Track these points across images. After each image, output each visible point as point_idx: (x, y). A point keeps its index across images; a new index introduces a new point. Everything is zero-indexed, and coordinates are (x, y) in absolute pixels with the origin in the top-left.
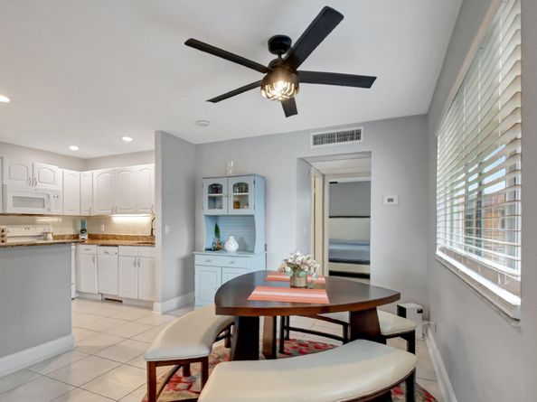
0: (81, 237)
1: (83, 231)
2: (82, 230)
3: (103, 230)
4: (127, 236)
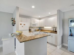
3: (43, 29)
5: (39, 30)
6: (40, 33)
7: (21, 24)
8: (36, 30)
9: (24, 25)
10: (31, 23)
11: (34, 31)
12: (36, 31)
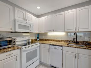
1: (38, 38)
3: (44, 37)
5: (36, 40)
8: (30, 41)
10: (14, 20)
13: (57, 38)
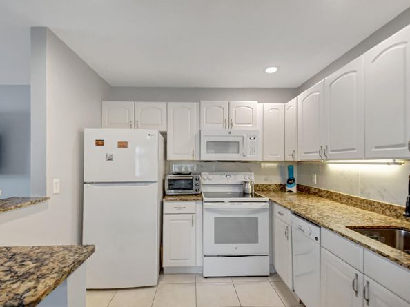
0: (288, 188)
1: (291, 181)
2: (289, 180)
4: (350, 198)
5: (282, 188)
6: (271, 210)
7: (100, 143)
8: (249, 188)
9: (123, 145)
11: (237, 190)
12: (244, 194)
13: (362, 192)
